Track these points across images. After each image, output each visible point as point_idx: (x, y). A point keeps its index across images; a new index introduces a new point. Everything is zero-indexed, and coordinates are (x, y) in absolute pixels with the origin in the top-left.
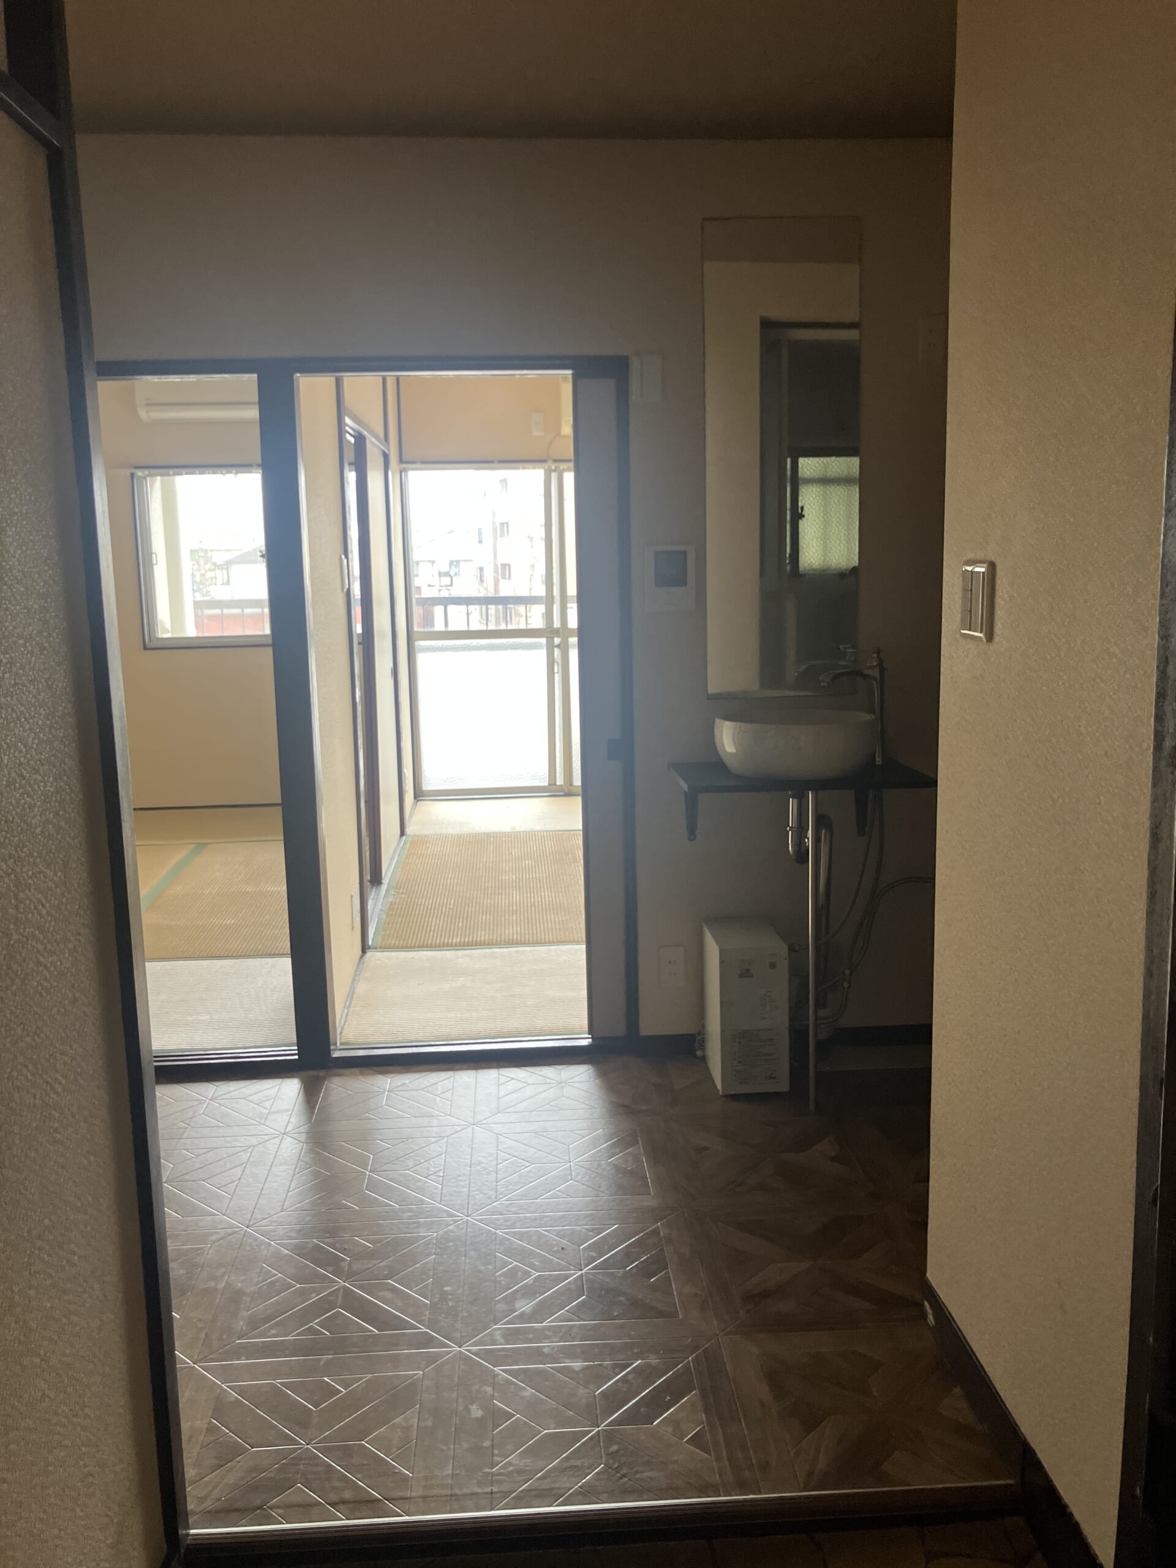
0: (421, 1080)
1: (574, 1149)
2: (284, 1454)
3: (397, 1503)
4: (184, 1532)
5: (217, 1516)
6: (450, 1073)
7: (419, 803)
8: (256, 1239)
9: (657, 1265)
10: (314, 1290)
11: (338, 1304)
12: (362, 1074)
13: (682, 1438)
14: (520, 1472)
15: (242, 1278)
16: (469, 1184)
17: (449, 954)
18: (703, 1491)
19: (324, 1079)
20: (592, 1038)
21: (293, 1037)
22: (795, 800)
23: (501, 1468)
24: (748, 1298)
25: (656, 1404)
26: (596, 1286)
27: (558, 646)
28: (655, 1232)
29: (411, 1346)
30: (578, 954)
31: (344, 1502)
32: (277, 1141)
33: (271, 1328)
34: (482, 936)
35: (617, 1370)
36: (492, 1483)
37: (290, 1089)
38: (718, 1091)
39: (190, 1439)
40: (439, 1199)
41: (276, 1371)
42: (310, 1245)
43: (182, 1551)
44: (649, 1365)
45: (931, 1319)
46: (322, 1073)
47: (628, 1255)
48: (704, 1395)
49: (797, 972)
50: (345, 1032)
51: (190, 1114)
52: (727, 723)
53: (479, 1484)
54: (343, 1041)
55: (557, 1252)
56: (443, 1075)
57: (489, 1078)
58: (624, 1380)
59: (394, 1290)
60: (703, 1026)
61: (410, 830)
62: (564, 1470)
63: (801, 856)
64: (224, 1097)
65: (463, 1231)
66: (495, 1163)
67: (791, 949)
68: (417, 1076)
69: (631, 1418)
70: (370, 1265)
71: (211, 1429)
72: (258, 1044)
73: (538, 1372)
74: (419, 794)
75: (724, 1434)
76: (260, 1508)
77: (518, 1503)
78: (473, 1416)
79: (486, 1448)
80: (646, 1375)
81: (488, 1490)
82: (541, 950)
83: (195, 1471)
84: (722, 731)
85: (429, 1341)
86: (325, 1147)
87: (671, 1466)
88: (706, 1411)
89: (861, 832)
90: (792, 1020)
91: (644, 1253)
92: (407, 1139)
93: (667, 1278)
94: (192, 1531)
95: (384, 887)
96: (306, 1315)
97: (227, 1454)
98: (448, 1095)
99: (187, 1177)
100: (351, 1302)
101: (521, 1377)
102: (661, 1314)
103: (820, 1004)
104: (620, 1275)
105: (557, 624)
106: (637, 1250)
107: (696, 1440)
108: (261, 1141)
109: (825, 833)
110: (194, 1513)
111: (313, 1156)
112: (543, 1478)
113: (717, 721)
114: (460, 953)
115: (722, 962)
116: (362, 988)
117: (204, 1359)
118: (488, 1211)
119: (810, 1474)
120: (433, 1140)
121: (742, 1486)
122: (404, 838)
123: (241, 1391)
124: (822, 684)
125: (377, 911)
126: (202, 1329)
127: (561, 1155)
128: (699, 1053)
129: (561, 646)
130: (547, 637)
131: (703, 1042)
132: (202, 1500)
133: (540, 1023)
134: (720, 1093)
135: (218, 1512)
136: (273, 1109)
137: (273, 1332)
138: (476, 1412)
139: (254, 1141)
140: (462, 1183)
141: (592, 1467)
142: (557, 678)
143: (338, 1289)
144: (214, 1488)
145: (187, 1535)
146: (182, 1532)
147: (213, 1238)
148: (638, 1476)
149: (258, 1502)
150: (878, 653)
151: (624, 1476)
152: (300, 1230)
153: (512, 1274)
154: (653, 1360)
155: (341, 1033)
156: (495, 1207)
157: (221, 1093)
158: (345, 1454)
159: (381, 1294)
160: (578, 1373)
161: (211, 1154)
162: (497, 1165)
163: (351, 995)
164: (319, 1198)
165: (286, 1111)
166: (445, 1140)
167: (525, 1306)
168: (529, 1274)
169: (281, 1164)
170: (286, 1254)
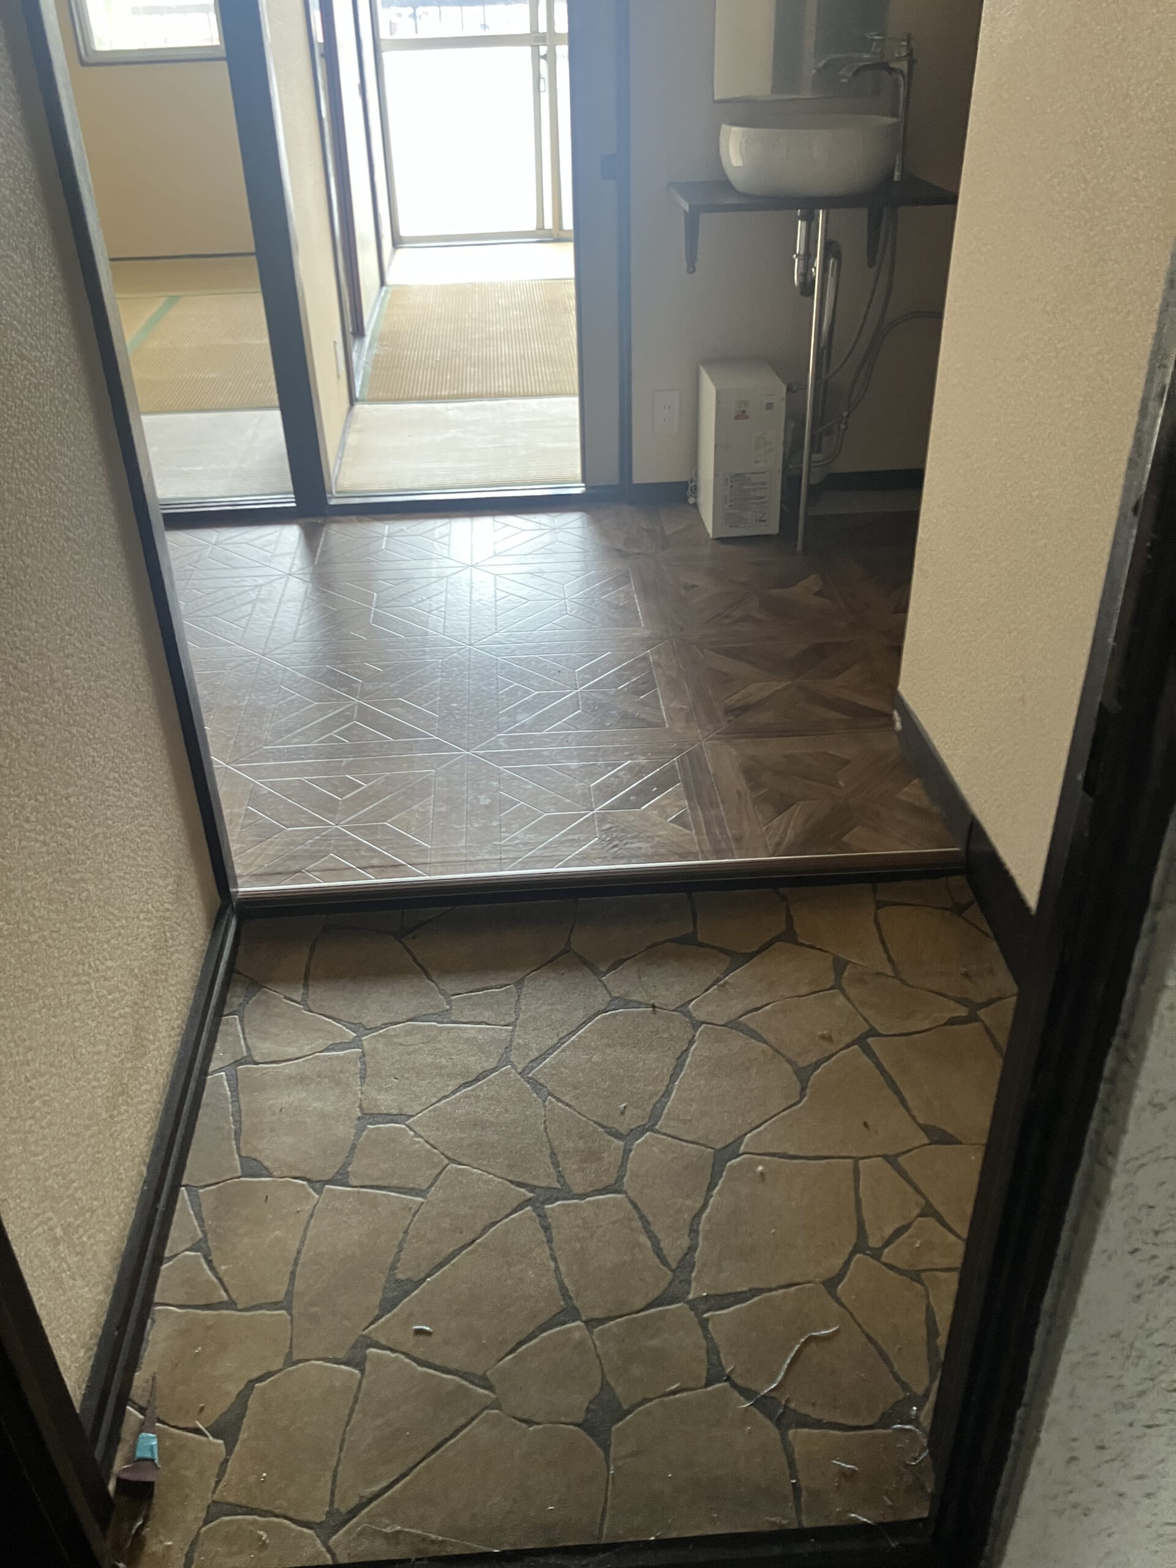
0: (418, 526)
1: (568, 587)
2: (318, 832)
3: (419, 866)
4: (234, 890)
5: (260, 877)
6: (446, 521)
7: (399, 251)
8: (272, 665)
9: (648, 683)
10: (330, 707)
11: (355, 717)
12: (360, 521)
13: (666, 819)
14: (525, 844)
15: (262, 697)
16: (470, 618)
17: (439, 406)
18: (683, 857)
19: (323, 525)
20: (585, 487)
21: (289, 486)
22: (804, 223)
23: (509, 841)
24: (728, 711)
25: (643, 794)
26: (590, 702)
27: (544, 57)
28: (645, 658)
29: (422, 751)
30: (570, 406)
31: (372, 867)
32: (283, 581)
33: (295, 737)
34: (470, 389)
35: (609, 769)
36: (501, 852)
37: (291, 535)
38: (708, 535)
39: (231, 821)
40: (441, 631)
41: (303, 771)
42: (325, 670)
43: (234, 904)
44: (638, 764)
45: (898, 726)
46: (320, 521)
47: (620, 677)
48: (687, 788)
49: (794, 416)
50: (340, 480)
51: (196, 558)
52: (735, 129)
53: (489, 852)
54: (339, 489)
55: (554, 675)
56: (439, 522)
57: (484, 524)
58: (615, 776)
59: (404, 705)
60: (696, 474)
61: (389, 280)
62: (562, 843)
63: (806, 288)
64: (228, 542)
65: (467, 657)
66: (493, 599)
67: (789, 390)
68: (414, 522)
69: (623, 803)
70: (380, 687)
71: (249, 814)
72: (255, 492)
73: (540, 770)
74: (397, 242)
75: (704, 816)
76: (299, 871)
77: (524, 865)
78: (482, 803)
79: (495, 827)
80: (636, 772)
81: (498, 857)
82: (533, 403)
83: (239, 845)
84: (728, 139)
85: (440, 747)
86: (329, 587)
87: (657, 839)
88: (689, 798)
89: (871, 262)
90: (785, 463)
91: (635, 675)
92: (409, 579)
93: (656, 695)
94: (241, 890)
95: (367, 339)
96: (326, 727)
97: (265, 833)
98: (445, 540)
99: (199, 613)
100: (364, 715)
101: (524, 774)
102: (649, 724)
103: (816, 447)
104: (612, 693)
105: (543, 28)
106: (628, 673)
107: (679, 820)
108: (267, 581)
109: (833, 263)
110: (241, 876)
111: (318, 594)
112: (545, 848)
113: (724, 127)
114: (450, 405)
115: (718, 403)
116: (352, 439)
117: (236, 761)
118: (489, 640)
119: (779, 844)
120: (434, 580)
121: (718, 853)
122: (384, 288)
123: (272, 785)
124: (843, 81)
125: (362, 363)
126: (230, 739)
127: (556, 593)
128: (691, 501)
129: (548, 57)
130: (532, 46)
131: (696, 489)
132: (247, 866)
133: (533, 473)
134: (711, 536)
135: (261, 875)
136: (277, 552)
137: (296, 740)
138: (485, 800)
139: (260, 581)
140: (463, 617)
141: (587, 840)
142: (545, 98)
143: (353, 706)
144: (257, 858)
145: (237, 892)
146: (232, 890)
147: (232, 664)
148: (628, 846)
149: (297, 867)
150: (908, 41)
151: (615, 846)
152: (313, 658)
153: (513, 693)
154: (642, 761)
155: (336, 482)
156: (495, 638)
157: (223, 538)
158: (371, 832)
159: (394, 709)
160: (574, 771)
161: (220, 593)
162: (496, 601)
163: (342, 446)
164: (328, 631)
165: (289, 554)
166: (445, 580)
167: (526, 719)
168: (529, 693)
169: (289, 601)
170: (302, 678)
